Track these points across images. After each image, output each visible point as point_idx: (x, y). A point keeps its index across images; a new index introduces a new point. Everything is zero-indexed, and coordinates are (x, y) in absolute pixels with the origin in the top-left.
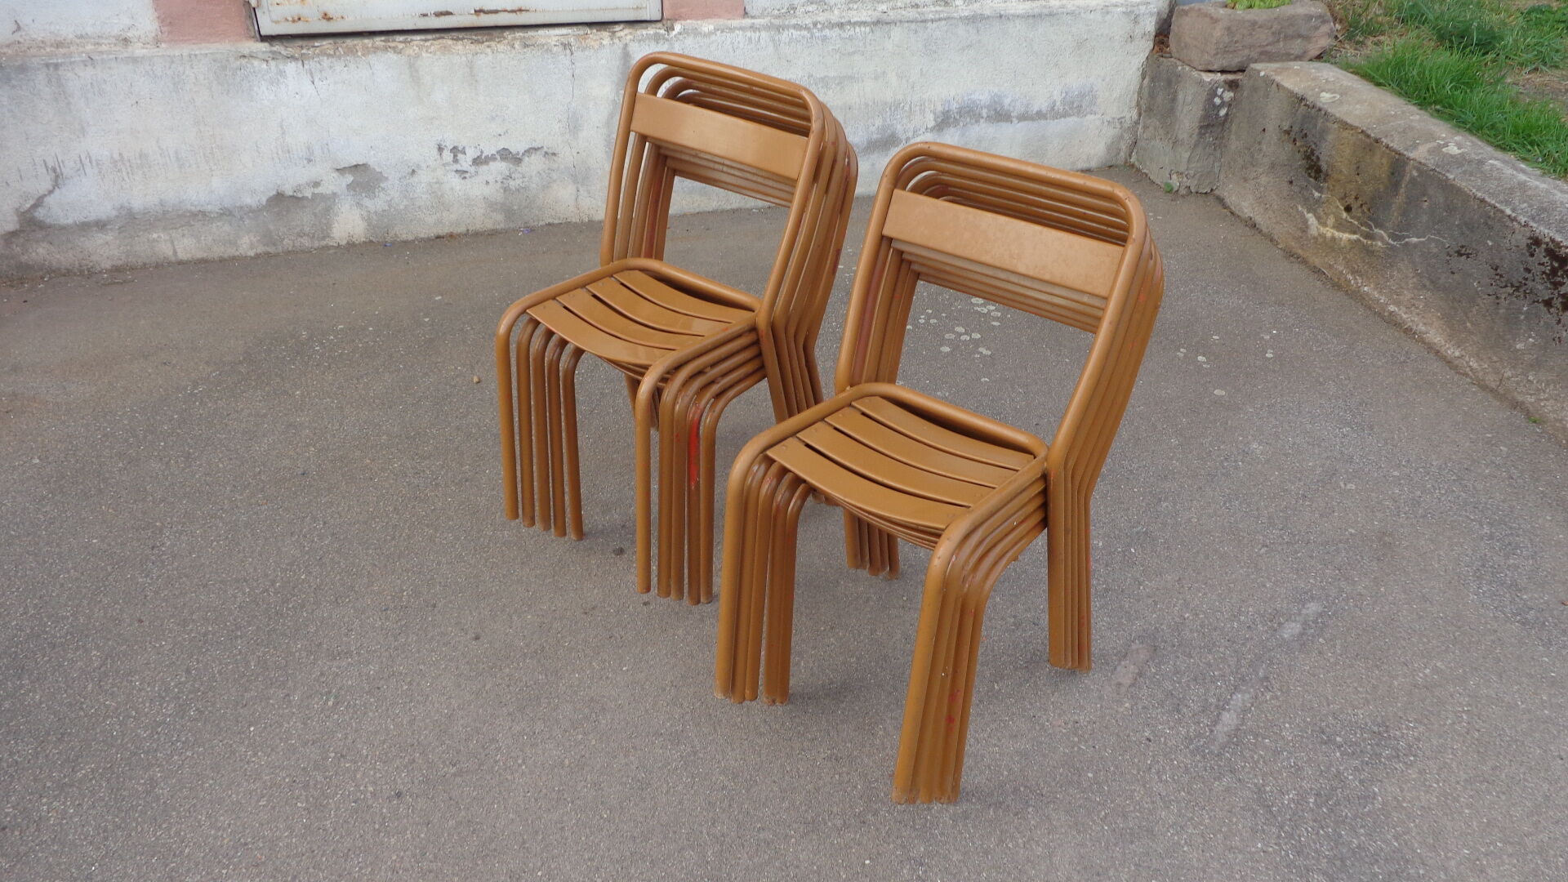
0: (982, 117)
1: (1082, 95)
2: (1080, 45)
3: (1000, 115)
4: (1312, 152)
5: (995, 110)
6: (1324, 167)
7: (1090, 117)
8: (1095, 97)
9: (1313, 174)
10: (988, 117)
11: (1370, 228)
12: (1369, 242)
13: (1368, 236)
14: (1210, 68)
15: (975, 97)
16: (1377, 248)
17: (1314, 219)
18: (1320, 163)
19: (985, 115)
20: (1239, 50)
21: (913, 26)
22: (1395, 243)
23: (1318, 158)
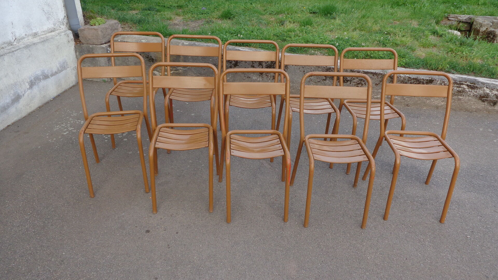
0: (41, 79)
1: (64, 63)
2: (58, 47)
3: (46, 77)
4: (148, 56)
5: (44, 76)
6: (154, 58)
7: (68, 69)
8: (67, 62)
9: (151, 61)
10: (43, 78)
11: (176, 68)
12: (177, 72)
13: (176, 70)
14: (102, 43)
15: (37, 73)
16: (181, 72)
17: (157, 72)
18: (152, 58)
19: (42, 78)
20: (107, 36)
21: (10, 54)
22: (185, 69)
23: (151, 57)
